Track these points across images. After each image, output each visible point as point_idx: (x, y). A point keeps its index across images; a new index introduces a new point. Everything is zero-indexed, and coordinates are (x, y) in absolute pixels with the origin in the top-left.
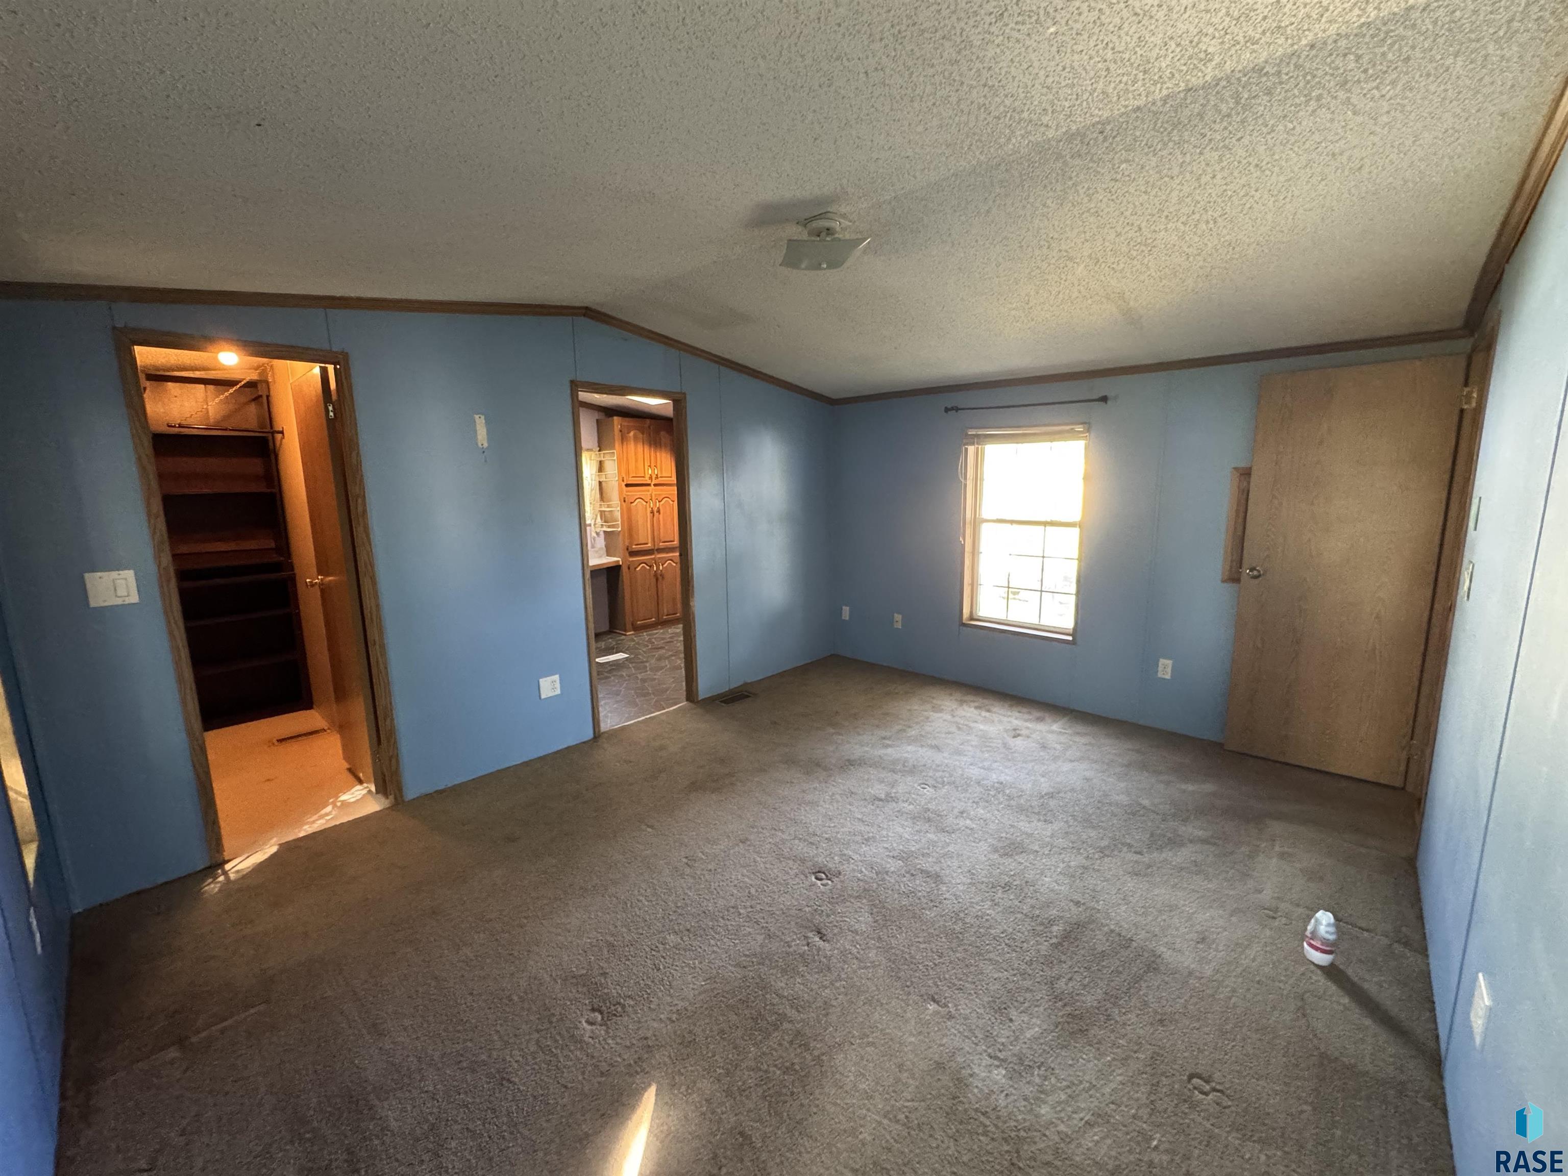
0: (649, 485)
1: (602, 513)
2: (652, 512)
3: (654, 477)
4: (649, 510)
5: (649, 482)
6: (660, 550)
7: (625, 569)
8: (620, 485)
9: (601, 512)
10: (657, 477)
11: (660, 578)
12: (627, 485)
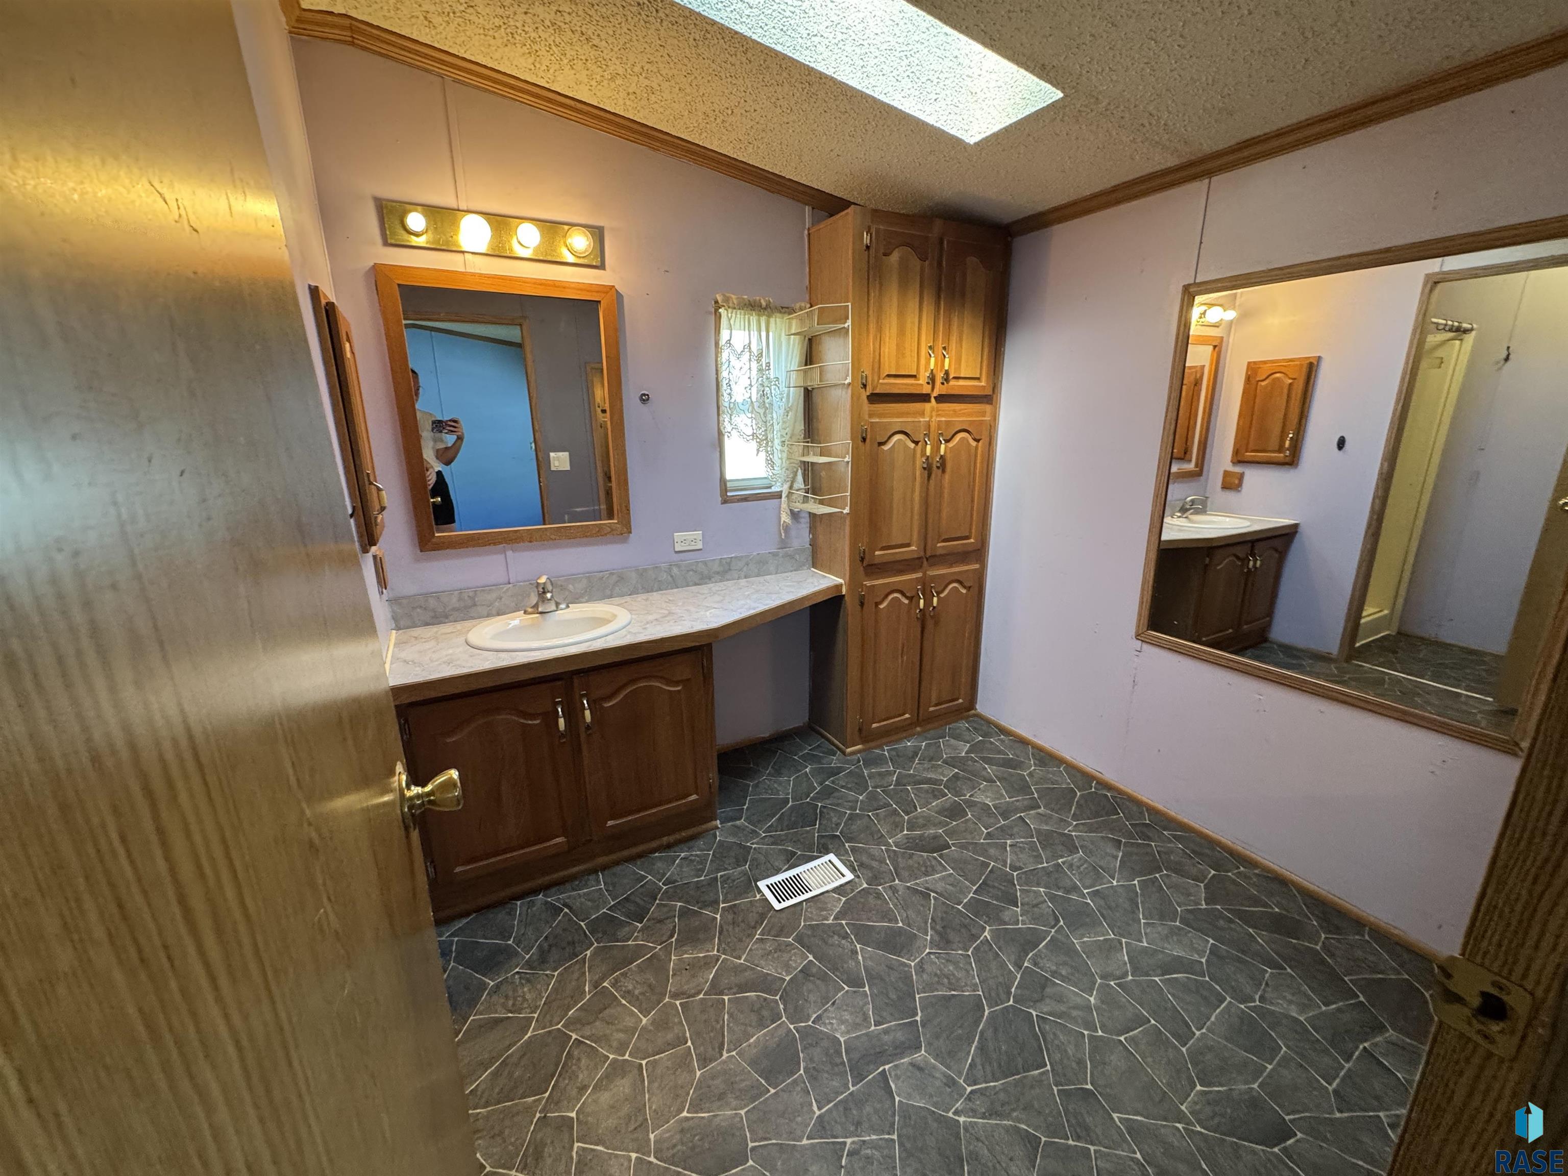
0: (925, 398)
1: (808, 469)
2: (928, 469)
3: (940, 376)
4: (920, 462)
5: (926, 389)
6: (935, 559)
7: (850, 604)
8: (855, 398)
9: (805, 464)
10: (946, 379)
11: (930, 624)
12: (875, 398)
